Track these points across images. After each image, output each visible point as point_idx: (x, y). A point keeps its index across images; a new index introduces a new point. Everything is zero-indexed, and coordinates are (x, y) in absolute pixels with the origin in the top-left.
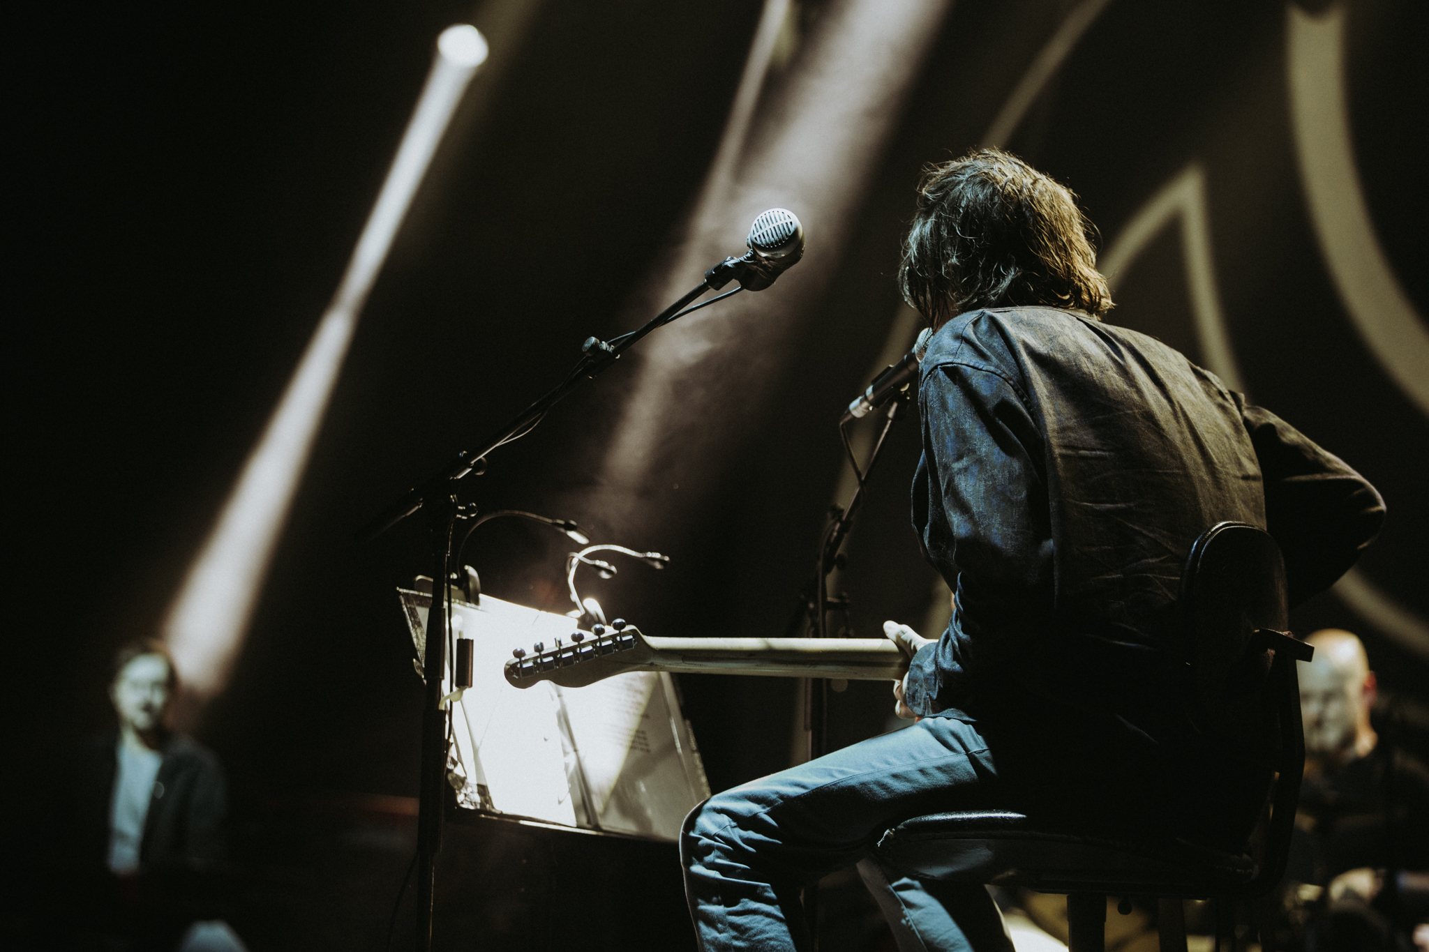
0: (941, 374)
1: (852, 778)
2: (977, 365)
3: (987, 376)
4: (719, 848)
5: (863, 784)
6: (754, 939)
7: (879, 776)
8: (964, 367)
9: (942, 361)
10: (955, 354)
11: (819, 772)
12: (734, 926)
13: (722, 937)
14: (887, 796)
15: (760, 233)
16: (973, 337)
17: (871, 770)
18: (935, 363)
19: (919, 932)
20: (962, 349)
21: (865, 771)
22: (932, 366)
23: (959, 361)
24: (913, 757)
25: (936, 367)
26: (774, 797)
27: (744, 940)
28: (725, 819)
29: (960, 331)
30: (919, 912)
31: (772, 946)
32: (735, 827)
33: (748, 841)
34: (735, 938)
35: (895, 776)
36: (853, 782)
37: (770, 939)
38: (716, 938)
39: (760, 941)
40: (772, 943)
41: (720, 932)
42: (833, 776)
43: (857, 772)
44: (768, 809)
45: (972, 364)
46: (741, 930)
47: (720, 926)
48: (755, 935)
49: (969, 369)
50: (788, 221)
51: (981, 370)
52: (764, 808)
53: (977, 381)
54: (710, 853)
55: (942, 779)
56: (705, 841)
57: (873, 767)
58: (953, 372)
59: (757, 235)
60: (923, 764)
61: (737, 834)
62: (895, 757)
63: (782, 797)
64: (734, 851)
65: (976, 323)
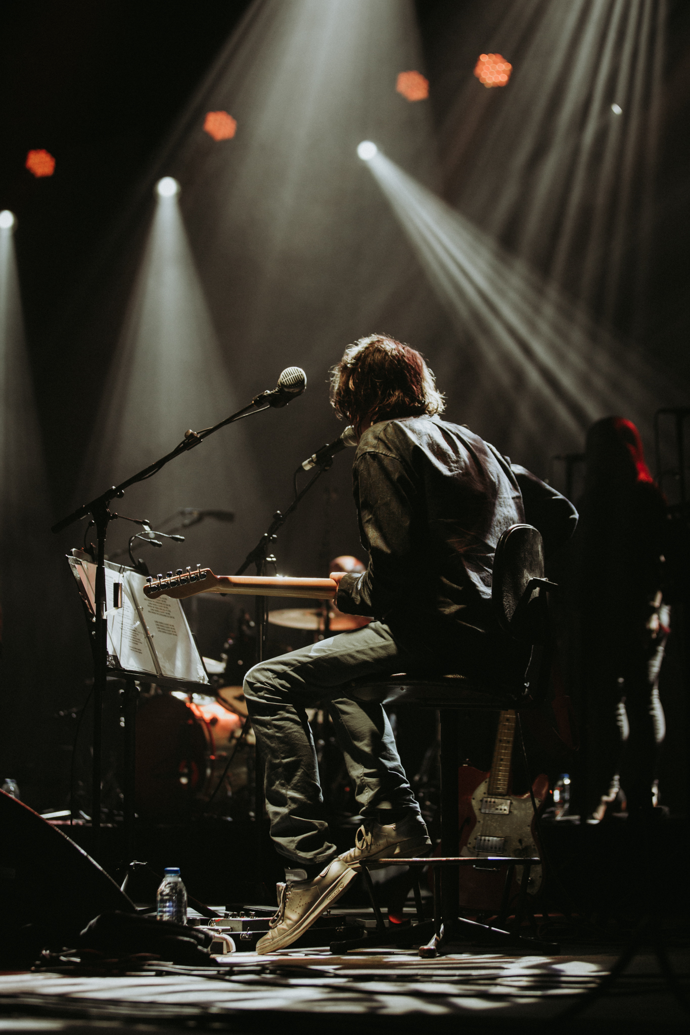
0: (368, 457)
1: (336, 652)
2: (386, 454)
3: (391, 460)
4: (266, 689)
5: (342, 656)
6: (287, 732)
7: (349, 651)
8: (380, 454)
9: (368, 450)
10: (374, 447)
11: (317, 651)
12: (276, 726)
13: (270, 732)
14: (355, 662)
15: (286, 379)
16: (384, 438)
17: (345, 649)
18: (365, 451)
19: (347, 726)
20: (379, 445)
21: (343, 649)
22: (363, 452)
23: (377, 451)
24: (366, 642)
25: (365, 453)
26: (295, 662)
27: (281, 733)
28: (270, 674)
29: (377, 435)
30: (347, 716)
31: (295, 735)
32: (275, 678)
33: (282, 685)
34: (277, 732)
35: (358, 652)
36: (336, 655)
37: (295, 732)
38: (267, 732)
39: (289, 733)
40: (295, 734)
41: (269, 729)
42: (325, 652)
43: (338, 650)
44: (292, 668)
45: (384, 453)
46: (280, 728)
47: (268, 726)
48: (287, 730)
49: (382, 456)
50: (300, 374)
51: (388, 456)
52: (290, 668)
53: (386, 462)
54: (262, 692)
55: (382, 653)
56: (259, 685)
57: (346, 647)
58: (374, 456)
59: (284, 380)
60: (372, 646)
61: (277, 682)
62: (357, 642)
63: (299, 662)
64: (275, 691)
65: (385, 430)
